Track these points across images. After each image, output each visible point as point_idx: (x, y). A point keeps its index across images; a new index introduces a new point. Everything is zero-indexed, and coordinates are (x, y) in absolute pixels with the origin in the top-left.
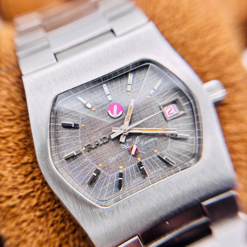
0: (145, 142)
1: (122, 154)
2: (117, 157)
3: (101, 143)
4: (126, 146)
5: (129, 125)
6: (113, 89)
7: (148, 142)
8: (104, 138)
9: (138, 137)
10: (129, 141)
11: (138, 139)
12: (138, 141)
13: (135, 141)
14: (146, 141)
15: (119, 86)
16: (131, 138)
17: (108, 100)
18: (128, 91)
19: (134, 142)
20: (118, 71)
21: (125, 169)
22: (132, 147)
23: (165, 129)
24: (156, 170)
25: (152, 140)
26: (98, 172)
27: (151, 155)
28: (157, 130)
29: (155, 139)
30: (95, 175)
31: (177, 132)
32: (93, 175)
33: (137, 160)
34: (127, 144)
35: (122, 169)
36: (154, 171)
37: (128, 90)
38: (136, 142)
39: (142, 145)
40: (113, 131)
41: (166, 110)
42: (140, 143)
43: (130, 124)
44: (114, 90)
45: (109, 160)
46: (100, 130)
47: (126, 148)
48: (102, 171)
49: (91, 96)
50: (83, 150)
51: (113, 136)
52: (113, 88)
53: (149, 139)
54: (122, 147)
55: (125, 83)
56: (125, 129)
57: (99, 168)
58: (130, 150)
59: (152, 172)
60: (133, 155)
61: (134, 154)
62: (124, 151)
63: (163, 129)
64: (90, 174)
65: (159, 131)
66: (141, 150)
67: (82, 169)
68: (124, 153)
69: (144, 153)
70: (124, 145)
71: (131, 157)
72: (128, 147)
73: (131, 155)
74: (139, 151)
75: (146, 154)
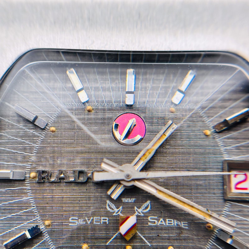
0: (158, 220)
1: (102, 221)
2: (87, 223)
3: (72, 179)
4: (116, 210)
5: (142, 170)
6: (144, 85)
7: (163, 223)
8: (81, 173)
9: (148, 202)
10: (127, 201)
11: (146, 208)
12: (145, 211)
13: (139, 208)
14: (161, 219)
15: (161, 85)
16: (134, 199)
17: (124, 101)
18: (172, 103)
19: (136, 208)
20: (171, 53)
22: (128, 218)
23: (210, 213)
25: (174, 223)
26: (36, 233)
28: (192, 207)
30: (29, 236)
31: (235, 232)
32: (24, 234)
33: (125, 248)
34: (121, 207)
37: (173, 101)
38: (140, 210)
39: (149, 224)
40: (104, 166)
41: (235, 176)
42: (147, 216)
43: (145, 168)
44: (146, 88)
45: (70, 221)
46: (82, 153)
47: (115, 214)
48: (46, 237)
49: (96, 79)
50: (30, 177)
51: (98, 177)
52: (146, 83)
53: (170, 217)
54: (107, 207)
55: (174, 84)
56: (129, 173)
57: (42, 227)
58: (120, 221)
60: (120, 234)
61: (123, 233)
62: (107, 218)
63: (207, 212)
64: (20, 229)
65: (198, 211)
66: (142, 231)
67: (10, 213)
68: (107, 221)
69: (146, 241)
70: (113, 206)
71: (115, 236)
72: (118, 213)
73: (118, 232)
74: (138, 232)
75: (150, 246)
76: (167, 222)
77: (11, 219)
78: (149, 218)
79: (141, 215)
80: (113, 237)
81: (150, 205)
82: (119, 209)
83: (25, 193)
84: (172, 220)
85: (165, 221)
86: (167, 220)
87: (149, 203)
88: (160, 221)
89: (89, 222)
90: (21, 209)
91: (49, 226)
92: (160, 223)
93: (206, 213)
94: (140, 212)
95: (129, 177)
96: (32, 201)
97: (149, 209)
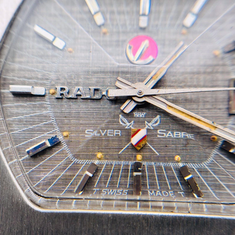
0: (167, 133)
1: (115, 133)
2: (101, 135)
3: (88, 96)
4: (128, 124)
5: (153, 88)
7: (171, 135)
8: (96, 90)
10: (138, 116)
11: (156, 122)
12: (155, 125)
13: (149, 122)
14: (170, 132)
16: (145, 113)
17: (138, 24)
18: (184, 26)
19: (146, 122)
21: (105, 162)
22: (139, 130)
23: (215, 125)
24: (161, 192)
25: (182, 135)
26: (55, 143)
27: (165, 161)
28: (199, 120)
29: (189, 136)
33: (135, 157)
34: (133, 122)
35: (100, 159)
36: (155, 192)
37: (185, 24)
38: (150, 124)
39: (158, 136)
42: (157, 130)
45: (86, 133)
47: (126, 128)
48: (64, 146)
50: (49, 93)
51: (113, 93)
53: (178, 130)
54: (120, 121)
56: (142, 90)
57: (60, 138)
58: (132, 133)
59: (151, 192)
60: (132, 144)
61: (134, 144)
62: (120, 131)
63: (213, 124)
64: (41, 139)
65: (204, 124)
66: (151, 142)
67: (31, 125)
68: (119, 133)
69: (155, 151)
70: (125, 120)
71: (126, 146)
72: (130, 127)
73: (130, 143)
74: (147, 143)
75: (158, 155)
76: (175, 134)
77: (32, 130)
78: (158, 131)
79: (150, 128)
80: (125, 147)
81: (159, 119)
82: (131, 123)
83: (45, 107)
84: (180, 133)
85: (173, 133)
86: (175, 133)
87: (158, 118)
88: (169, 133)
89: (103, 134)
90: (42, 122)
91: (67, 136)
92: (168, 135)
93: (212, 126)
94: (150, 126)
95: (141, 94)
96: (51, 114)
97: (158, 123)
